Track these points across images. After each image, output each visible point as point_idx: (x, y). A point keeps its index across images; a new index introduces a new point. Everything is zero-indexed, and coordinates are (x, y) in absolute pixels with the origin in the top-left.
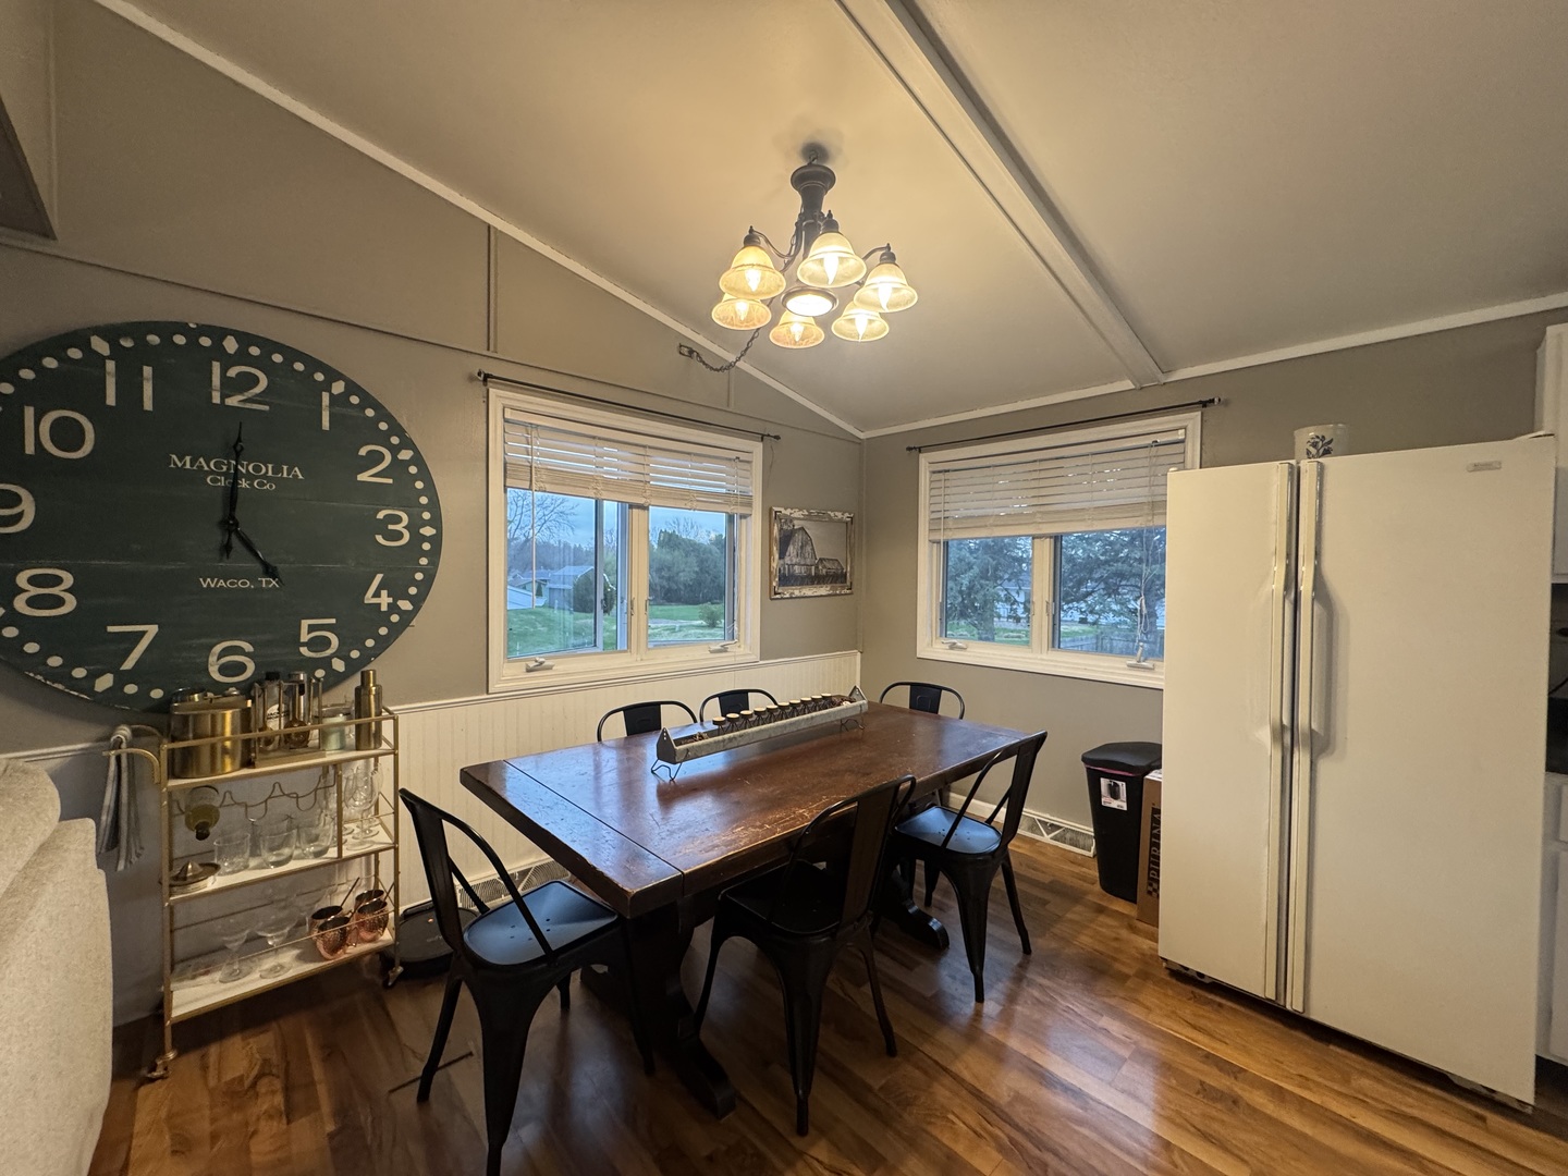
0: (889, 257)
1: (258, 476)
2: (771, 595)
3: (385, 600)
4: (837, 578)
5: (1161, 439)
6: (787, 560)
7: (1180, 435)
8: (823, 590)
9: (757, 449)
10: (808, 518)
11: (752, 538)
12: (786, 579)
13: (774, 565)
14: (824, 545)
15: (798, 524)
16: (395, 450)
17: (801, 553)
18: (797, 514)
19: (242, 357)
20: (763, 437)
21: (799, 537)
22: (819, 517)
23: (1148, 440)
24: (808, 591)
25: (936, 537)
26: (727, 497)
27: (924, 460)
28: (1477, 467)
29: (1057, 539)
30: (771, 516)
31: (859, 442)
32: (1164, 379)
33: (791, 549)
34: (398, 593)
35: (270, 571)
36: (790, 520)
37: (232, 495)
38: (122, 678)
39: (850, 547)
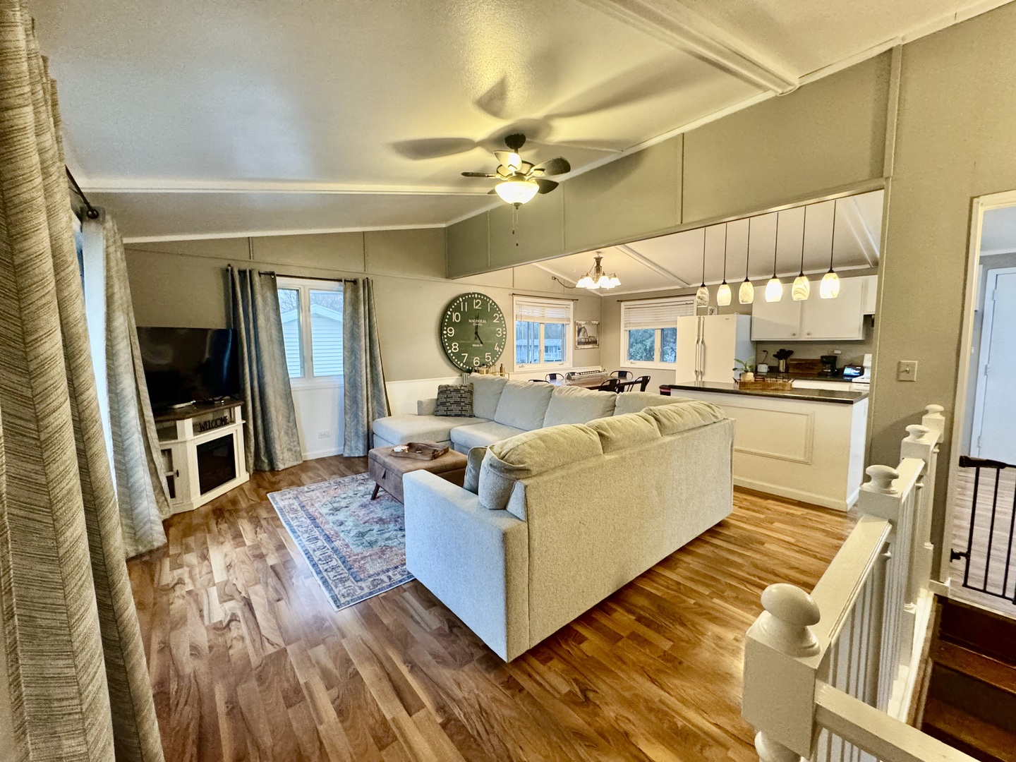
0: (615, 276)
1: (481, 322)
2: (576, 348)
3: (498, 349)
4: (595, 342)
5: (688, 302)
6: (580, 337)
7: (692, 302)
8: (591, 346)
9: (572, 303)
10: (586, 323)
11: (570, 331)
12: (580, 343)
13: (576, 339)
14: (591, 332)
15: (583, 326)
16: (499, 314)
17: (583, 335)
18: (583, 323)
19: (478, 298)
20: (573, 300)
21: (583, 330)
22: (589, 323)
23: (685, 303)
24: (586, 346)
25: (626, 329)
26: (562, 319)
27: (623, 304)
28: (727, 319)
29: (662, 330)
30: (575, 324)
31: (601, 298)
32: (688, 286)
33: (581, 334)
34: (500, 348)
35: (482, 343)
36: (580, 325)
37: (477, 327)
38: (464, 364)
39: (598, 332)
